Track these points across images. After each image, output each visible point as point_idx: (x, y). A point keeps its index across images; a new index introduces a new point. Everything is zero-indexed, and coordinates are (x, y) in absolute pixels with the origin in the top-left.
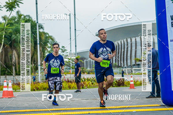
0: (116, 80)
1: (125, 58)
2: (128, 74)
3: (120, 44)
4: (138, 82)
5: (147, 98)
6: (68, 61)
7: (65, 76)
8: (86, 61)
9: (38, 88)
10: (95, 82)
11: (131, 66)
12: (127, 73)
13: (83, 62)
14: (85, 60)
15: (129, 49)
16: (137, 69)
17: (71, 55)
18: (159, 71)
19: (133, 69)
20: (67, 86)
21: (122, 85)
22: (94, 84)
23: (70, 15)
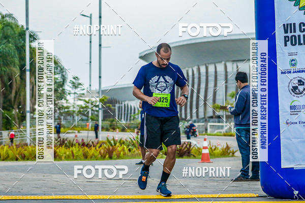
1: (194, 103)
2: (199, 135)
4: (218, 151)
6: (84, 106)
7: (79, 135)
8: (119, 107)
9: (25, 156)
10: (135, 146)
11: (204, 120)
14: (117, 105)
15: (203, 86)
16: (215, 126)
17: (91, 95)
19: (209, 124)
20: (81, 153)
21: (186, 154)
22: (133, 150)
23: (91, 17)
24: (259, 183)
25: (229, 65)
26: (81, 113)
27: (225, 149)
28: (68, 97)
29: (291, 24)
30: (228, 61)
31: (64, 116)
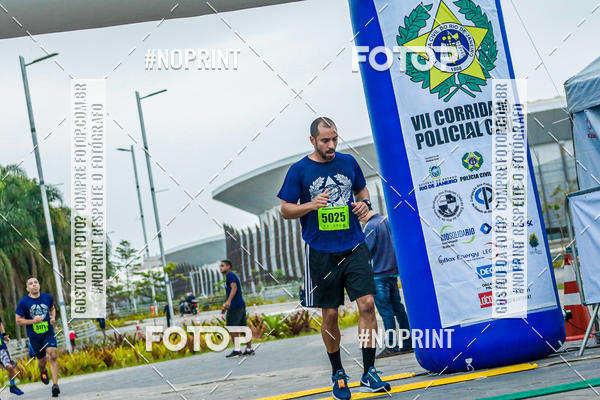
0: (284, 319)
6: (142, 282)
8: (195, 275)
9: (67, 370)
13: (186, 278)
14: (192, 273)
17: (150, 264)
18: (398, 278)
21: (303, 329)
23: (132, 151)
24: (413, 355)
26: (140, 294)
28: (118, 272)
29: (422, 116)
31: (116, 303)
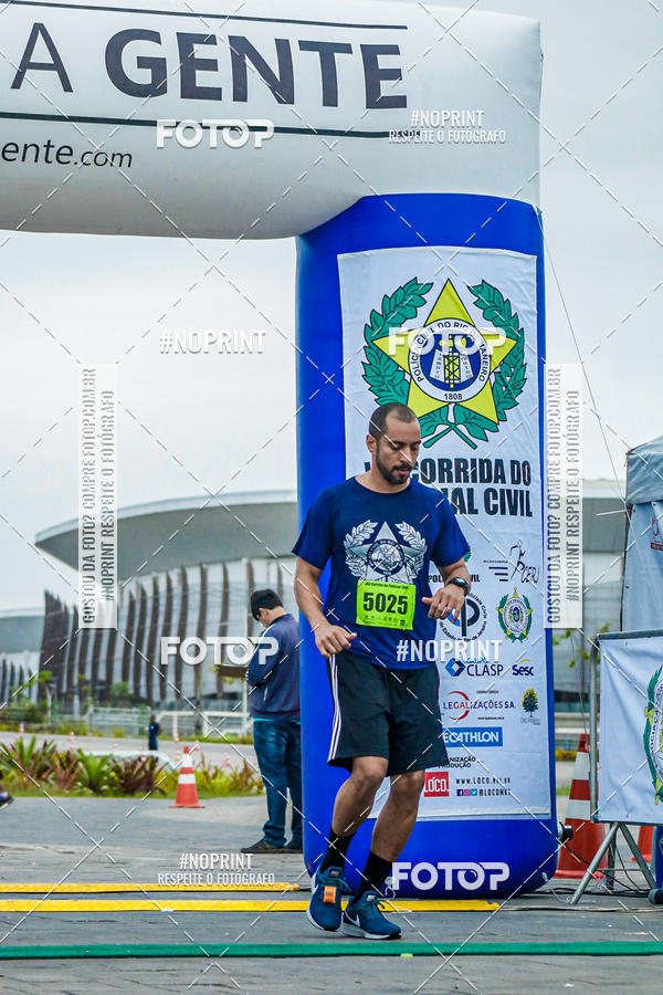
0: (113, 765)
2: (181, 740)
3: (150, 593)
4: (223, 780)
5: (245, 851)
10: (14, 766)
11: (194, 702)
12: (175, 734)
15: (193, 616)
19: (206, 714)
21: (143, 787)
22: (10, 776)
24: (302, 858)
25: (260, 567)
27: (241, 775)
30: (259, 557)
